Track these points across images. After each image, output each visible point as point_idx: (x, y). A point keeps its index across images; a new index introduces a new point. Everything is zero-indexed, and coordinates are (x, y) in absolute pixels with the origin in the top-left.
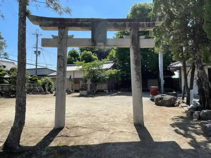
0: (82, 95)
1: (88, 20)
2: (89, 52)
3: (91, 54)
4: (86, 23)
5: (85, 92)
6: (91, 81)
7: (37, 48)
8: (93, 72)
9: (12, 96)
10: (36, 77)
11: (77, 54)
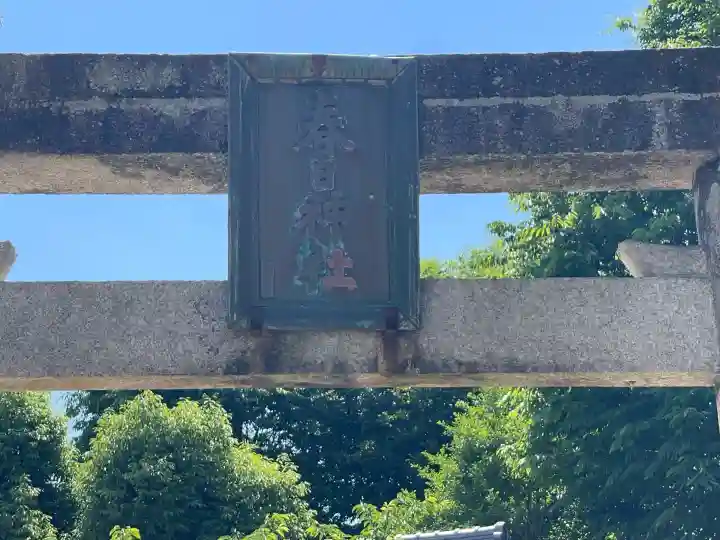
1: (193, 73)
2: (189, 413)
3: (218, 433)
4: (171, 108)
11: (41, 434)
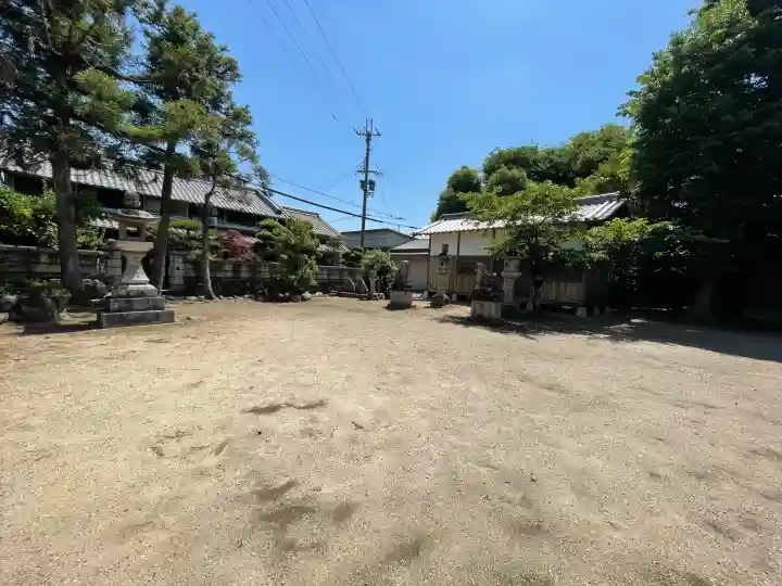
0: (480, 316)
5: (491, 309)
6: (521, 268)
7: (366, 171)
8: (531, 231)
9: (281, 295)
10: (360, 251)
